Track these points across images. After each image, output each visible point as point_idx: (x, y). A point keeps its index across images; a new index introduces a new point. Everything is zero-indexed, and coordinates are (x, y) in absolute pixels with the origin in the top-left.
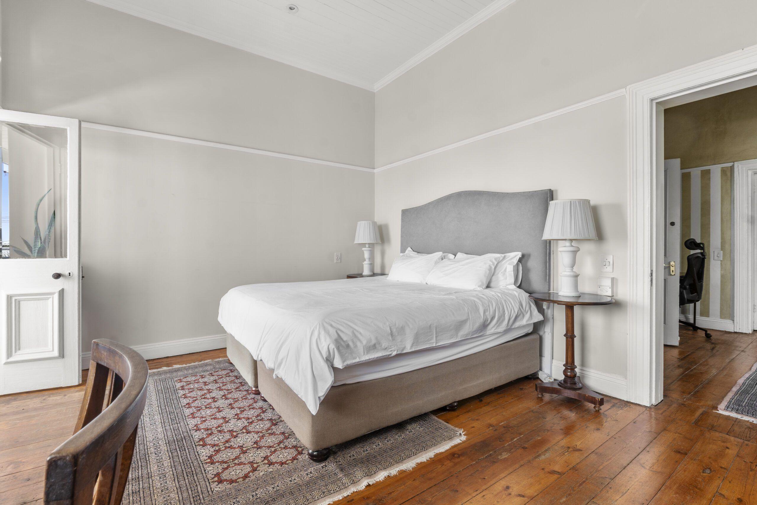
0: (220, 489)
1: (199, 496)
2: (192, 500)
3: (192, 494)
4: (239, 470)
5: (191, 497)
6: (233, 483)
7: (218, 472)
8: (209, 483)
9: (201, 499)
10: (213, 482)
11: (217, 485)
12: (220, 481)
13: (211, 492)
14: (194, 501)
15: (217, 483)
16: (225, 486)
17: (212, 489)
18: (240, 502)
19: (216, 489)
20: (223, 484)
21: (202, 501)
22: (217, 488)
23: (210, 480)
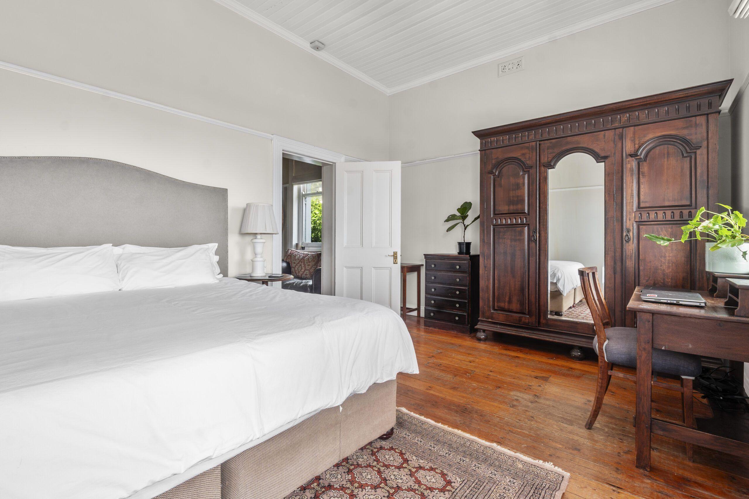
0: (457, 478)
1: (474, 487)
2: (481, 489)
3: (476, 493)
4: (426, 479)
5: (479, 491)
6: (444, 474)
7: (439, 493)
8: (456, 489)
9: (476, 483)
10: (453, 488)
11: (454, 482)
12: (449, 483)
13: (464, 481)
14: (481, 487)
15: (453, 484)
16: (451, 477)
17: (461, 483)
18: (461, 459)
19: (459, 480)
20: (450, 479)
21: (477, 481)
22: (457, 481)
23: (453, 491)
